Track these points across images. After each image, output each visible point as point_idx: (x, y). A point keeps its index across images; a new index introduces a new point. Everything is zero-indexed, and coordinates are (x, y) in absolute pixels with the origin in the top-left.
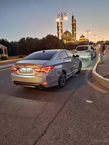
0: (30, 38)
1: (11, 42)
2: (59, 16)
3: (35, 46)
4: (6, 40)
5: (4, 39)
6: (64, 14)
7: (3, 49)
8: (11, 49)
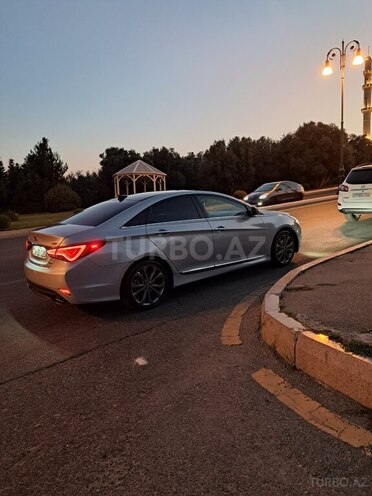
0: (243, 138)
1: (187, 155)
2: (334, 55)
3: (254, 165)
4: (172, 149)
5: (168, 148)
6: (352, 47)
7: (154, 180)
8: (183, 177)
